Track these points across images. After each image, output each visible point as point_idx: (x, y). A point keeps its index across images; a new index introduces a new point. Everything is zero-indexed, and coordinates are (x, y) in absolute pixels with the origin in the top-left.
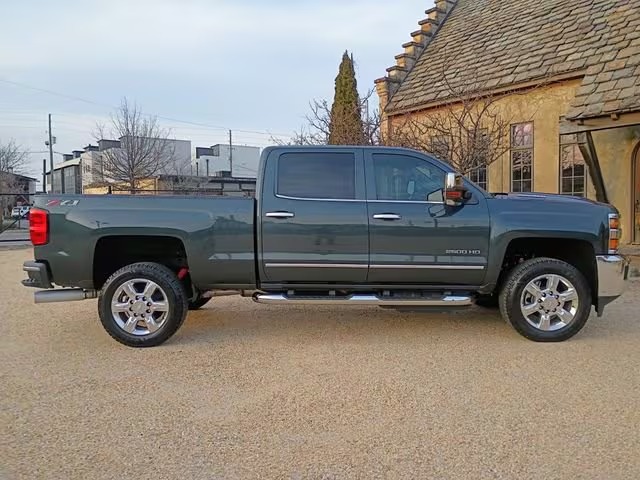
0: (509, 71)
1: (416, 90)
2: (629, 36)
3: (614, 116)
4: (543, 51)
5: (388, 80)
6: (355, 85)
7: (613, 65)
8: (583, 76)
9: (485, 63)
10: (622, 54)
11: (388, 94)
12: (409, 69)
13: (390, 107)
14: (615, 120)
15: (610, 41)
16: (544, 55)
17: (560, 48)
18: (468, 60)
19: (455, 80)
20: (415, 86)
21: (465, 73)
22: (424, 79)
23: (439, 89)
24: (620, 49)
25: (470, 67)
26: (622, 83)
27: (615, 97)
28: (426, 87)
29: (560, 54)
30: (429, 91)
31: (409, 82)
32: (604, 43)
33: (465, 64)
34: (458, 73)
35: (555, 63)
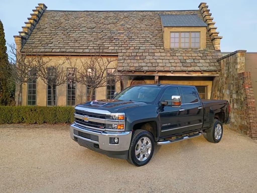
0: (86, 47)
1: (37, 45)
2: (129, 45)
3: (133, 72)
5: (22, 38)
7: (127, 54)
8: (117, 56)
9: (72, 41)
10: (129, 51)
11: (22, 44)
12: (29, 34)
13: (23, 50)
15: (123, 46)
16: (99, 44)
17: (104, 43)
18: (62, 38)
19: (59, 45)
20: (35, 43)
21: (63, 43)
22: (40, 41)
23: (52, 47)
24: (127, 49)
25: (65, 41)
26: (132, 61)
27: (132, 66)
28: (43, 45)
29: (105, 46)
30: (46, 47)
31: (31, 41)
32: (121, 46)
33: (61, 39)
34: (59, 42)
35: (105, 49)
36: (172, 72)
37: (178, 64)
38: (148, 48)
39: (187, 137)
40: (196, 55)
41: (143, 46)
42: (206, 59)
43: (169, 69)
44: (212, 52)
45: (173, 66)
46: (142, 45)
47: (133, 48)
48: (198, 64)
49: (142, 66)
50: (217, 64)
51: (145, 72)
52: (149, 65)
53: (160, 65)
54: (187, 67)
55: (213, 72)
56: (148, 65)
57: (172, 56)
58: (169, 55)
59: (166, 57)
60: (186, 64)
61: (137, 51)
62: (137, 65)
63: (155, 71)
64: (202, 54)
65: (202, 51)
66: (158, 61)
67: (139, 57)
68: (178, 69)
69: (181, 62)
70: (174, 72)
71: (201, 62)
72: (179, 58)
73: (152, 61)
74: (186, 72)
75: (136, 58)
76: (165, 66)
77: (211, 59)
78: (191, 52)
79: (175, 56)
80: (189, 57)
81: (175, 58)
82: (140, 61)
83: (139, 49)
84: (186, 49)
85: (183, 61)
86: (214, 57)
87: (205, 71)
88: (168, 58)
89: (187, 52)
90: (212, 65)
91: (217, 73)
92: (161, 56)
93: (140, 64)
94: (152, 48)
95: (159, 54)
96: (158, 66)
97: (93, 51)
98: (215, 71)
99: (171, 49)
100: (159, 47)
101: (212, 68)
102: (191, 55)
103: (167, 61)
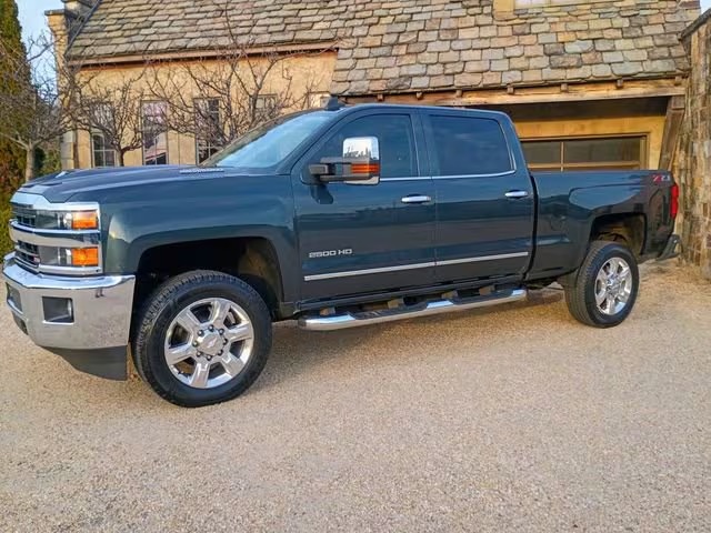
0: (246, 30)
1: (112, 34)
2: (377, 12)
3: (381, 97)
4: (281, 13)
5: (68, 14)
6: (16, 12)
7: (368, 41)
8: (337, 49)
9: (210, 15)
10: (374, 30)
11: (68, 34)
12: (94, 5)
13: (74, 52)
14: (380, 101)
15: (358, 15)
16: (285, 17)
17: (302, 13)
18: (183, 8)
19: (171, 29)
20: (107, 29)
21: (183, 23)
22: (120, 21)
23: (148, 38)
24: (370, 25)
25: (188, 16)
26: (382, 62)
27: (378, 77)
28: (127, 33)
29: (304, 20)
30: (134, 38)
31: (97, 23)
32: (351, 16)
33: (180, 11)
34: (172, 21)
35: (301, 30)
36: (510, 90)
37: (533, 62)
38: (439, 15)
39: (448, 303)
40: (605, 24)
41: (425, 9)
42: (638, 37)
43: (499, 81)
44: (667, 11)
45: (514, 69)
46: (419, 9)
47: (390, 19)
48: (607, 57)
49: (411, 77)
50: (680, 51)
51: (418, 95)
52: (433, 70)
53: (472, 67)
54: (566, 68)
55: (662, 81)
56: (430, 72)
57: (518, 35)
58: (507, 31)
59: (495, 43)
60: (561, 59)
61: (401, 27)
62: (393, 73)
63: (454, 91)
64: (627, 20)
65: (628, 8)
66: (465, 55)
67: (405, 47)
68: (532, 77)
69: (545, 54)
70: (519, 88)
71: (618, 47)
72: (542, 39)
73: (444, 57)
74: (559, 85)
75: (394, 52)
76: (487, 71)
77: (658, 35)
78: (587, 17)
79: (530, 33)
80: (579, 34)
81: (527, 40)
82: (407, 59)
83: (410, 20)
84: (569, 9)
85: (553, 48)
86: (670, 28)
87: (631, 79)
88: (503, 42)
89: (574, 19)
90: (657, 56)
91: (676, 85)
92: (480, 38)
93: (404, 71)
94: (454, 13)
95: (474, 33)
96: (462, 72)
97: (266, 38)
98: (669, 76)
99: (518, 13)
100: (477, 10)
101: (660, 66)
102: (585, 26)
103: (499, 54)
